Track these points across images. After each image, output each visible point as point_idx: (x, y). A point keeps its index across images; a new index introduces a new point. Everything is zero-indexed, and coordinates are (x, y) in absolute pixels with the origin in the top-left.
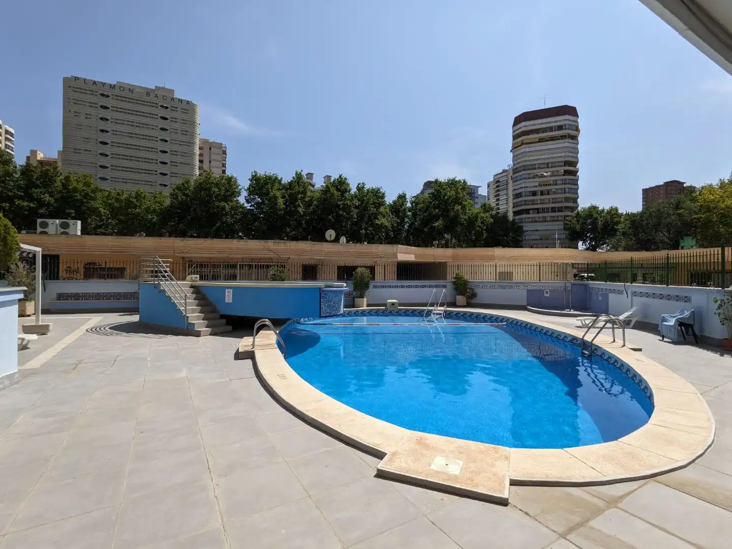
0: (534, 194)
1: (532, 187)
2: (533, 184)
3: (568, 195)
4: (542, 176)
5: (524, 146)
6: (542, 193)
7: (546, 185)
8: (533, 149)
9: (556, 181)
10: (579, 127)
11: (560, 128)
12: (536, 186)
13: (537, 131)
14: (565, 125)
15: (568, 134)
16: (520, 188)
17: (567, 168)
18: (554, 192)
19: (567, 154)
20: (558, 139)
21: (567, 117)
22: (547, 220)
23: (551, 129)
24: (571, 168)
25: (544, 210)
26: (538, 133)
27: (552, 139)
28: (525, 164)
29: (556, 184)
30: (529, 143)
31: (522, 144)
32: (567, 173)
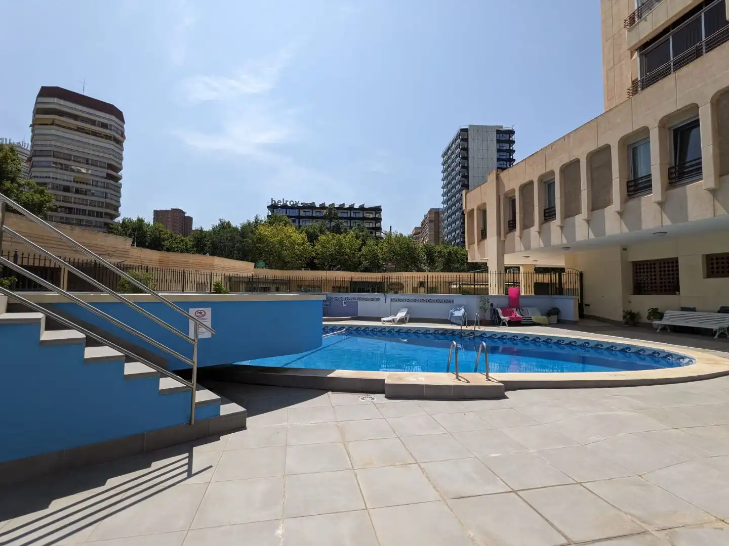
0: (66, 189)
1: (64, 180)
2: (65, 178)
3: (108, 201)
4: (80, 172)
5: (54, 127)
6: (77, 191)
7: (84, 183)
8: (67, 136)
9: (97, 182)
10: (125, 133)
11: (105, 126)
12: (70, 181)
13: (75, 117)
14: (111, 125)
15: (114, 137)
16: (46, 177)
17: (110, 172)
18: (93, 194)
19: (111, 157)
20: (102, 137)
21: (114, 118)
22: (82, 223)
23: (93, 123)
24: (114, 173)
25: (78, 211)
26: (77, 120)
27: (95, 134)
28: (55, 149)
29: (96, 186)
30: (64, 127)
31: (52, 124)
32: (110, 177)
